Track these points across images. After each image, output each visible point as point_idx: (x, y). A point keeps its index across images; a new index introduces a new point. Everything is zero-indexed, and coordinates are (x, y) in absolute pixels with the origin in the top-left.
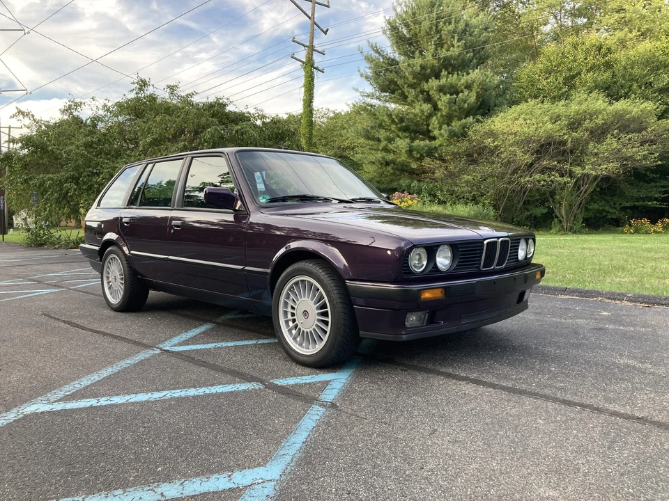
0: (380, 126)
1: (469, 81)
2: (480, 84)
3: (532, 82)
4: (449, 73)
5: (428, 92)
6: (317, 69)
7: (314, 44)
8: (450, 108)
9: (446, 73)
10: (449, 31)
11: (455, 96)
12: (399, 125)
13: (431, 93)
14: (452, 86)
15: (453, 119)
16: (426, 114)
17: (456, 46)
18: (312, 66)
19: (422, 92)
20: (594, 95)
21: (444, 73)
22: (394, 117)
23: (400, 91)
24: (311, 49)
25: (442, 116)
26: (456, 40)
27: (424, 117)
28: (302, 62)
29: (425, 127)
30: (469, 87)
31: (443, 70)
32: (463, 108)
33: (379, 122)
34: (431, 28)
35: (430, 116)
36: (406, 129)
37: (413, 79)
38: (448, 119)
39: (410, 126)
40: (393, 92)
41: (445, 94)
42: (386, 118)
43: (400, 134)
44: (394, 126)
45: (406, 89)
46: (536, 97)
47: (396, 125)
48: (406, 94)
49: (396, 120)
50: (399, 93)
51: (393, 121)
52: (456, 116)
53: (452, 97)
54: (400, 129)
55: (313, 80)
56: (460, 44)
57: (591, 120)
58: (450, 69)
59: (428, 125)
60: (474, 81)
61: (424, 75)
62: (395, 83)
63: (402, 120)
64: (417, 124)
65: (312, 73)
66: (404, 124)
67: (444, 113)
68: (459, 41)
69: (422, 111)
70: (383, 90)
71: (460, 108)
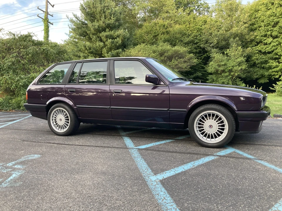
0: (80, 50)
1: (119, 34)
2: (123, 36)
3: (141, 37)
4: (109, 30)
5: (101, 37)
6: (50, 23)
7: (48, 11)
8: (111, 45)
9: (108, 30)
10: (109, 13)
11: (114, 40)
12: (89, 51)
13: (102, 38)
14: (111, 36)
15: (112, 49)
16: (101, 46)
17: (112, 19)
18: (48, 21)
19: (98, 37)
20: (166, 43)
21: (107, 30)
22: (87, 47)
23: (88, 36)
24: (47, 13)
25: (108, 48)
26: (112, 17)
27: (100, 48)
28: (43, 19)
29: (100, 52)
30: (118, 36)
31: (107, 29)
32: (116, 45)
33: (79, 49)
34: (101, 11)
35: (102, 48)
36: (91, 53)
37: (94, 31)
38: (110, 49)
39: (94, 51)
40: (85, 36)
41: (110, 39)
42: (83, 48)
43: (89, 54)
44: (87, 51)
45: (91, 36)
46: (143, 43)
47: (88, 50)
48: (91, 37)
49: (88, 49)
50: (88, 37)
51: (86, 49)
52: (113, 48)
53: (113, 40)
54: (89, 53)
55: (48, 28)
56: (114, 19)
57: (167, 53)
58: (110, 29)
59: (101, 51)
60: (120, 35)
61: (99, 30)
62: (86, 32)
63: (90, 49)
64: (96, 51)
65: (48, 24)
66: (91, 51)
67: (109, 47)
68: (113, 17)
69: (100, 45)
70: (81, 35)
71: (115, 45)
